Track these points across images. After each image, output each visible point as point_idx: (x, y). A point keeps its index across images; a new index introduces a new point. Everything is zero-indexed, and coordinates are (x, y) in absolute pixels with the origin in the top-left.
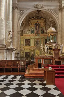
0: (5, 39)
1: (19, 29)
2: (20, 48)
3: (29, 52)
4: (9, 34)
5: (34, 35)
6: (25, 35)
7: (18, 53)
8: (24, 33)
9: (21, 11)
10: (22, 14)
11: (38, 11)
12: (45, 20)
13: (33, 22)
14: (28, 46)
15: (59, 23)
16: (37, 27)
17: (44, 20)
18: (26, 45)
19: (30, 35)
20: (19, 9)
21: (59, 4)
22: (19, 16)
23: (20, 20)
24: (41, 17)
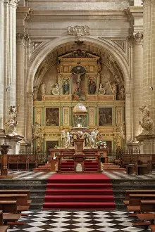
1: (30, 87)
2: (33, 131)
3: (57, 142)
5: (69, 98)
6: (46, 98)
7: (28, 145)
9: (35, 43)
10: (38, 49)
11: (76, 42)
13: (68, 64)
14: (53, 125)
15: (128, 73)
17: (98, 58)
18: (50, 123)
19: (59, 98)
20: (31, 39)
21: (127, 26)
22: (30, 55)
23: (33, 64)
24: (87, 52)
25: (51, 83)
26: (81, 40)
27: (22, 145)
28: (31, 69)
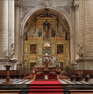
0: (8, 51)
3: (36, 63)
4: (12, 46)
5: (42, 39)
6: (30, 39)
8: (29, 35)
9: (24, 9)
10: (26, 13)
11: (45, 9)
12: (58, 18)
13: (41, 21)
14: (34, 54)
15: (71, 26)
16: (47, 27)
17: (56, 17)
18: (32, 53)
19: (36, 39)
20: (22, 7)
22: (22, 16)
23: (23, 21)
24: (51, 14)
25: (32, 31)
26: (47, 8)
27: (17, 65)
28: (22, 23)
